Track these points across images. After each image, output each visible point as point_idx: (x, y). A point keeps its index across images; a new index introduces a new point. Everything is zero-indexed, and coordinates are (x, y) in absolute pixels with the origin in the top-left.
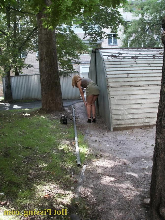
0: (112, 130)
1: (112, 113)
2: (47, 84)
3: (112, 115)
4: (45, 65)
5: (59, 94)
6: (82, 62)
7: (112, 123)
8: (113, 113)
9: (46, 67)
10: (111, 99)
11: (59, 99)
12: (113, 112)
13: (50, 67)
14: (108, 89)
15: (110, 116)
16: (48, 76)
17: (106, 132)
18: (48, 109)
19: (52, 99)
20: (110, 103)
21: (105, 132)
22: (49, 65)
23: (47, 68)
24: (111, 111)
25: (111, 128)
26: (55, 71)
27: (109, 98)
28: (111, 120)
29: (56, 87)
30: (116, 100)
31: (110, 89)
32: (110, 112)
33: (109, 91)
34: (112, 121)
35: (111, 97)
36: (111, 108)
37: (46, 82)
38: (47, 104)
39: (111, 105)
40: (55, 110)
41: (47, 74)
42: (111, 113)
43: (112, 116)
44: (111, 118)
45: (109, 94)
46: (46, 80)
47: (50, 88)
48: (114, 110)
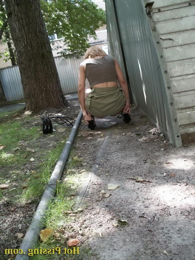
0: (179, 142)
1: (173, 88)
2: (26, 59)
3: (175, 95)
4: (17, 23)
5: (51, 76)
6: (104, 41)
7: (176, 120)
8: (174, 86)
9: (19, 26)
10: (165, 44)
11: (53, 84)
12: (175, 84)
13: (27, 24)
14: (151, 17)
15: (169, 98)
16: (25, 43)
17: (159, 151)
18: (33, 107)
19: (38, 87)
20: (162, 57)
21: (157, 154)
22: (24, 21)
23: (22, 28)
24: (169, 82)
25: (176, 138)
26: (38, 31)
27: (158, 43)
28: (171, 110)
29: (43, 62)
30: (178, 48)
31: (156, 16)
32: (166, 86)
33: (155, 23)
34: (175, 114)
35: (163, 38)
36: (166, 72)
37: (24, 55)
38: (31, 96)
39: (165, 62)
40: (46, 106)
41: (24, 40)
42: (169, 88)
43: (172, 99)
44: (172, 104)
45: (154, 30)
46: (24, 51)
47: (33, 65)
48: (178, 78)
